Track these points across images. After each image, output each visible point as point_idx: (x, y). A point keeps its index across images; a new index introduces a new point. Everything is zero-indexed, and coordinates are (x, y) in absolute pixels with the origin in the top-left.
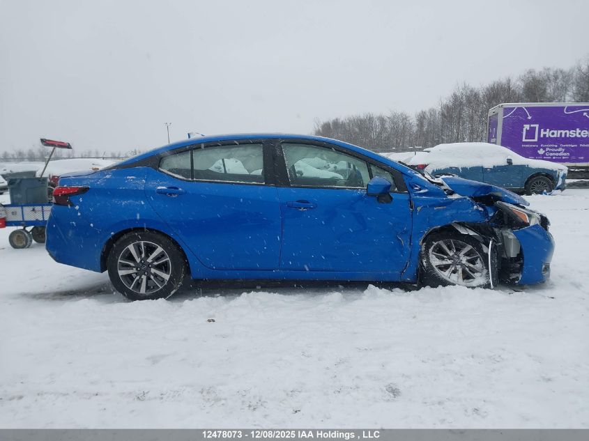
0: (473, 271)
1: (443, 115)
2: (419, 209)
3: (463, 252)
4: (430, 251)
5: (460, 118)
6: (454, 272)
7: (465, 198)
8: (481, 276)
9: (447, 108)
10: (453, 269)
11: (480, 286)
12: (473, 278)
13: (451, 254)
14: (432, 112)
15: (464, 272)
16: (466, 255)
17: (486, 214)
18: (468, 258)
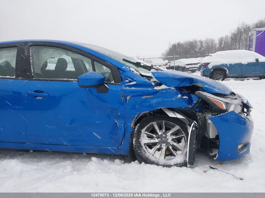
0: (176, 149)
1: (232, 38)
2: (128, 98)
3: (171, 132)
4: (143, 131)
5: (240, 39)
6: (159, 150)
7: (169, 89)
8: (182, 154)
9: (234, 35)
10: (158, 147)
11: (177, 165)
12: (175, 156)
13: (160, 133)
14: (227, 37)
15: (168, 149)
16: (172, 134)
17: (190, 101)
18: (174, 137)
